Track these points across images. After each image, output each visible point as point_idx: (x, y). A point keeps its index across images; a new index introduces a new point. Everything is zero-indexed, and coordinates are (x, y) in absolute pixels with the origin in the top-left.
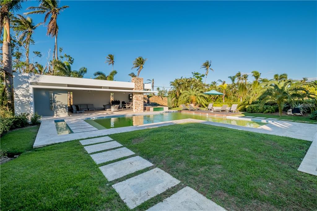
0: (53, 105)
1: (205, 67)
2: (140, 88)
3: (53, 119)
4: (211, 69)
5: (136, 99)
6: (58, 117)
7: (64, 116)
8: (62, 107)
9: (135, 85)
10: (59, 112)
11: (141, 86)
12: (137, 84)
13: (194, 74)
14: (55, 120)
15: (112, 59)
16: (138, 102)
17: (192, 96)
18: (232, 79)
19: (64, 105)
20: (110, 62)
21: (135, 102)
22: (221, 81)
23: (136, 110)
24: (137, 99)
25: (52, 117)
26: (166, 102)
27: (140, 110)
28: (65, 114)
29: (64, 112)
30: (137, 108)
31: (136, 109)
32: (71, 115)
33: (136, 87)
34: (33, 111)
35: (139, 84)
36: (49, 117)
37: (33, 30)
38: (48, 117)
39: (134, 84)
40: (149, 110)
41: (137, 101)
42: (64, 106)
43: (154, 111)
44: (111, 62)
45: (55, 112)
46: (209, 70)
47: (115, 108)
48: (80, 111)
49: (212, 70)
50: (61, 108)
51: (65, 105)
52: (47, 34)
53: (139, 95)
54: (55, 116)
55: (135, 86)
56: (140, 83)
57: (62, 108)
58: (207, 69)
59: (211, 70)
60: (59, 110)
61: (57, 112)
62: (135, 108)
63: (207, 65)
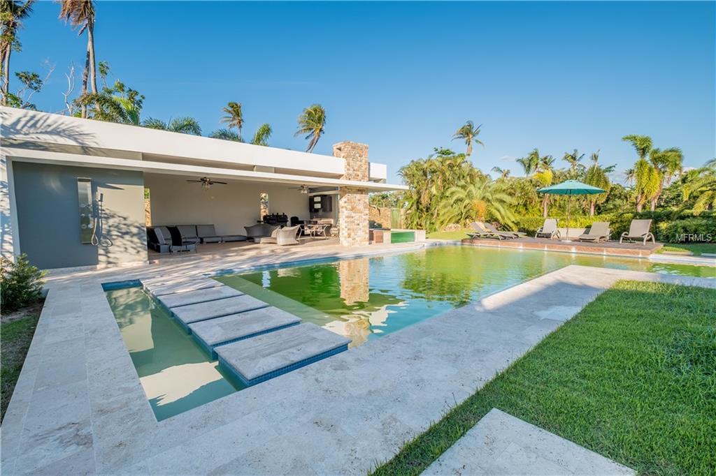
0: (90, 226)
1: (464, 137)
2: (361, 176)
3: (95, 277)
4: (477, 141)
5: (349, 207)
6: (112, 269)
7: (135, 264)
8: (127, 233)
9: (349, 165)
10: (117, 249)
11: (363, 168)
12: (351, 162)
13: (439, 153)
14: (105, 280)
15: (238, 115)
16: (356, 216)
17: (476, 201)
18: (525, 165)
19: (131, 225)
20: (233, 120)
21: (348, 217)
22: (498, 170)
23: (351, 239)
24: (353, 209)
25: (91, 270)
26: (387, 221)
27: (361, 241)
28: (137, 257)
29: (134, 251)
30: (352, 234)
31: (349, 236)
32: (157, 261)
33: (351, 172)
34: (11, 248)
35: (359, 163)
36: (78, 268)
37: (19, 21)
38: (76, 271)
39: (342, 162)
40: (381, 240)
41: (353, 215)
42: (135, 230)
43: (392, 242)
44: (236, 122)
45: (101, 251)
46: (473, 143)
47: (287, 237)
48: (183, 248)
49: (480, 143)
50: (123, 238)
51: (137, 227)
52: (60, 16)
53: (358, 196)
54: (101, 267)
55: (348, 170)
56: (361, 161)
57: (127, 237)
58: (468, 143)
59: (479, 145)
60: (118, 242)
61: (107, 252)
62: (346, 235)
63: (467, 132)
